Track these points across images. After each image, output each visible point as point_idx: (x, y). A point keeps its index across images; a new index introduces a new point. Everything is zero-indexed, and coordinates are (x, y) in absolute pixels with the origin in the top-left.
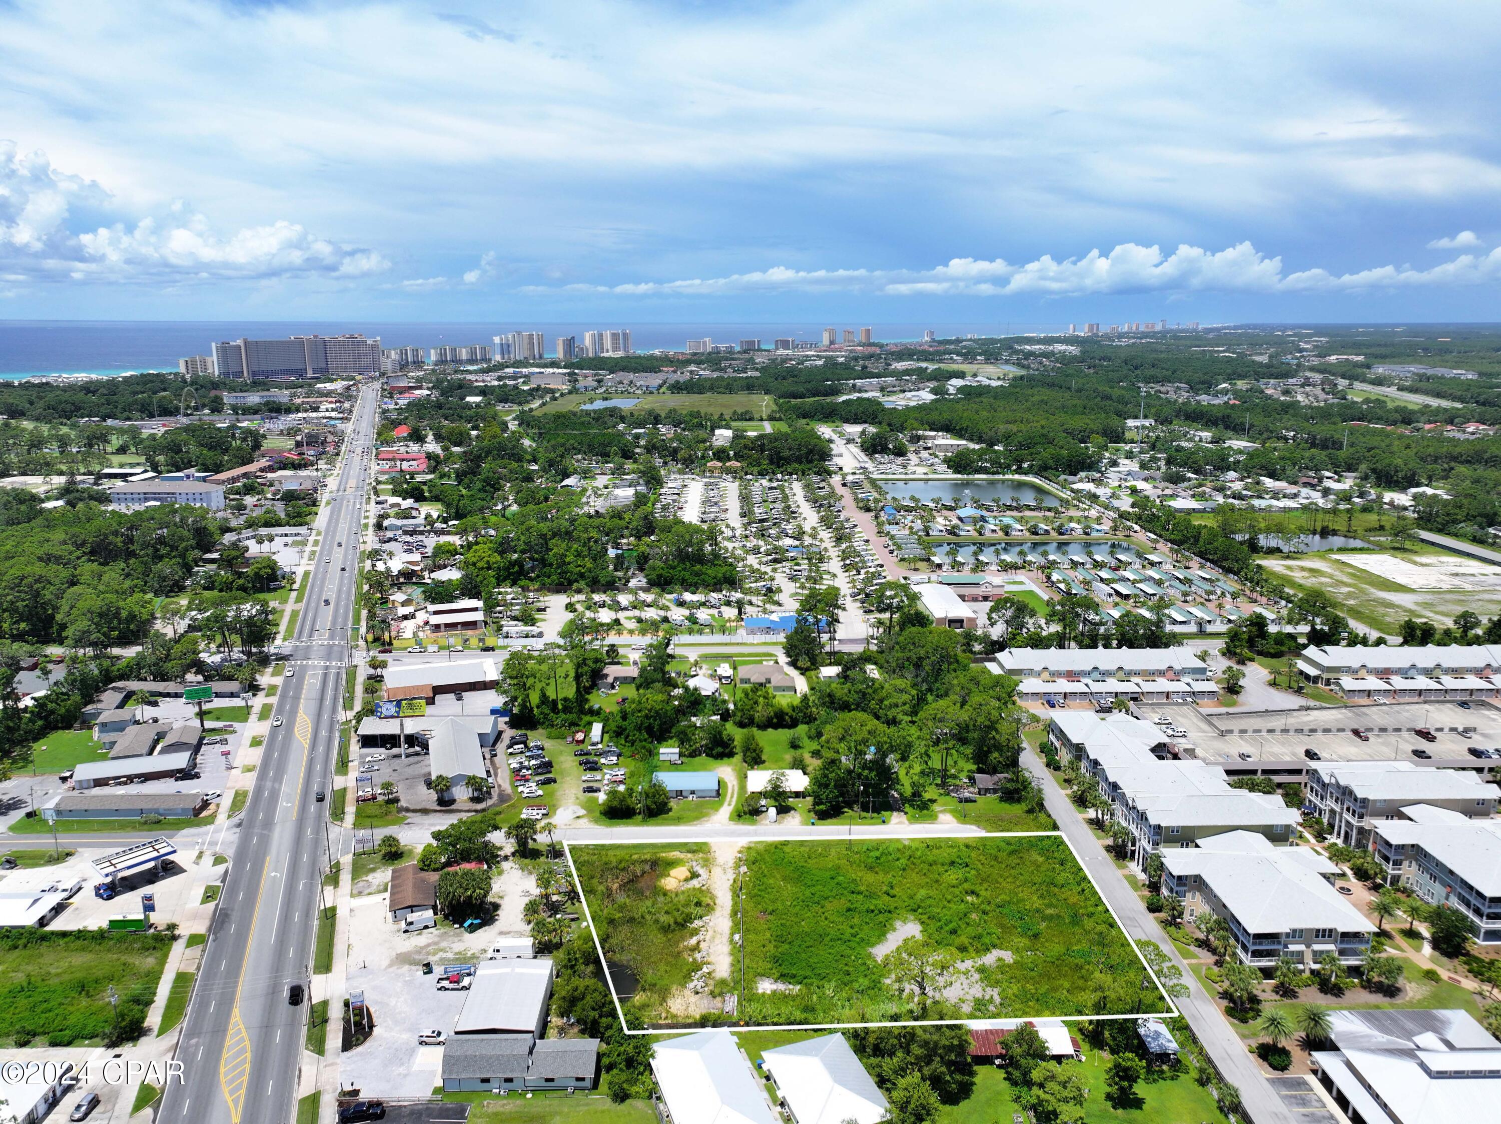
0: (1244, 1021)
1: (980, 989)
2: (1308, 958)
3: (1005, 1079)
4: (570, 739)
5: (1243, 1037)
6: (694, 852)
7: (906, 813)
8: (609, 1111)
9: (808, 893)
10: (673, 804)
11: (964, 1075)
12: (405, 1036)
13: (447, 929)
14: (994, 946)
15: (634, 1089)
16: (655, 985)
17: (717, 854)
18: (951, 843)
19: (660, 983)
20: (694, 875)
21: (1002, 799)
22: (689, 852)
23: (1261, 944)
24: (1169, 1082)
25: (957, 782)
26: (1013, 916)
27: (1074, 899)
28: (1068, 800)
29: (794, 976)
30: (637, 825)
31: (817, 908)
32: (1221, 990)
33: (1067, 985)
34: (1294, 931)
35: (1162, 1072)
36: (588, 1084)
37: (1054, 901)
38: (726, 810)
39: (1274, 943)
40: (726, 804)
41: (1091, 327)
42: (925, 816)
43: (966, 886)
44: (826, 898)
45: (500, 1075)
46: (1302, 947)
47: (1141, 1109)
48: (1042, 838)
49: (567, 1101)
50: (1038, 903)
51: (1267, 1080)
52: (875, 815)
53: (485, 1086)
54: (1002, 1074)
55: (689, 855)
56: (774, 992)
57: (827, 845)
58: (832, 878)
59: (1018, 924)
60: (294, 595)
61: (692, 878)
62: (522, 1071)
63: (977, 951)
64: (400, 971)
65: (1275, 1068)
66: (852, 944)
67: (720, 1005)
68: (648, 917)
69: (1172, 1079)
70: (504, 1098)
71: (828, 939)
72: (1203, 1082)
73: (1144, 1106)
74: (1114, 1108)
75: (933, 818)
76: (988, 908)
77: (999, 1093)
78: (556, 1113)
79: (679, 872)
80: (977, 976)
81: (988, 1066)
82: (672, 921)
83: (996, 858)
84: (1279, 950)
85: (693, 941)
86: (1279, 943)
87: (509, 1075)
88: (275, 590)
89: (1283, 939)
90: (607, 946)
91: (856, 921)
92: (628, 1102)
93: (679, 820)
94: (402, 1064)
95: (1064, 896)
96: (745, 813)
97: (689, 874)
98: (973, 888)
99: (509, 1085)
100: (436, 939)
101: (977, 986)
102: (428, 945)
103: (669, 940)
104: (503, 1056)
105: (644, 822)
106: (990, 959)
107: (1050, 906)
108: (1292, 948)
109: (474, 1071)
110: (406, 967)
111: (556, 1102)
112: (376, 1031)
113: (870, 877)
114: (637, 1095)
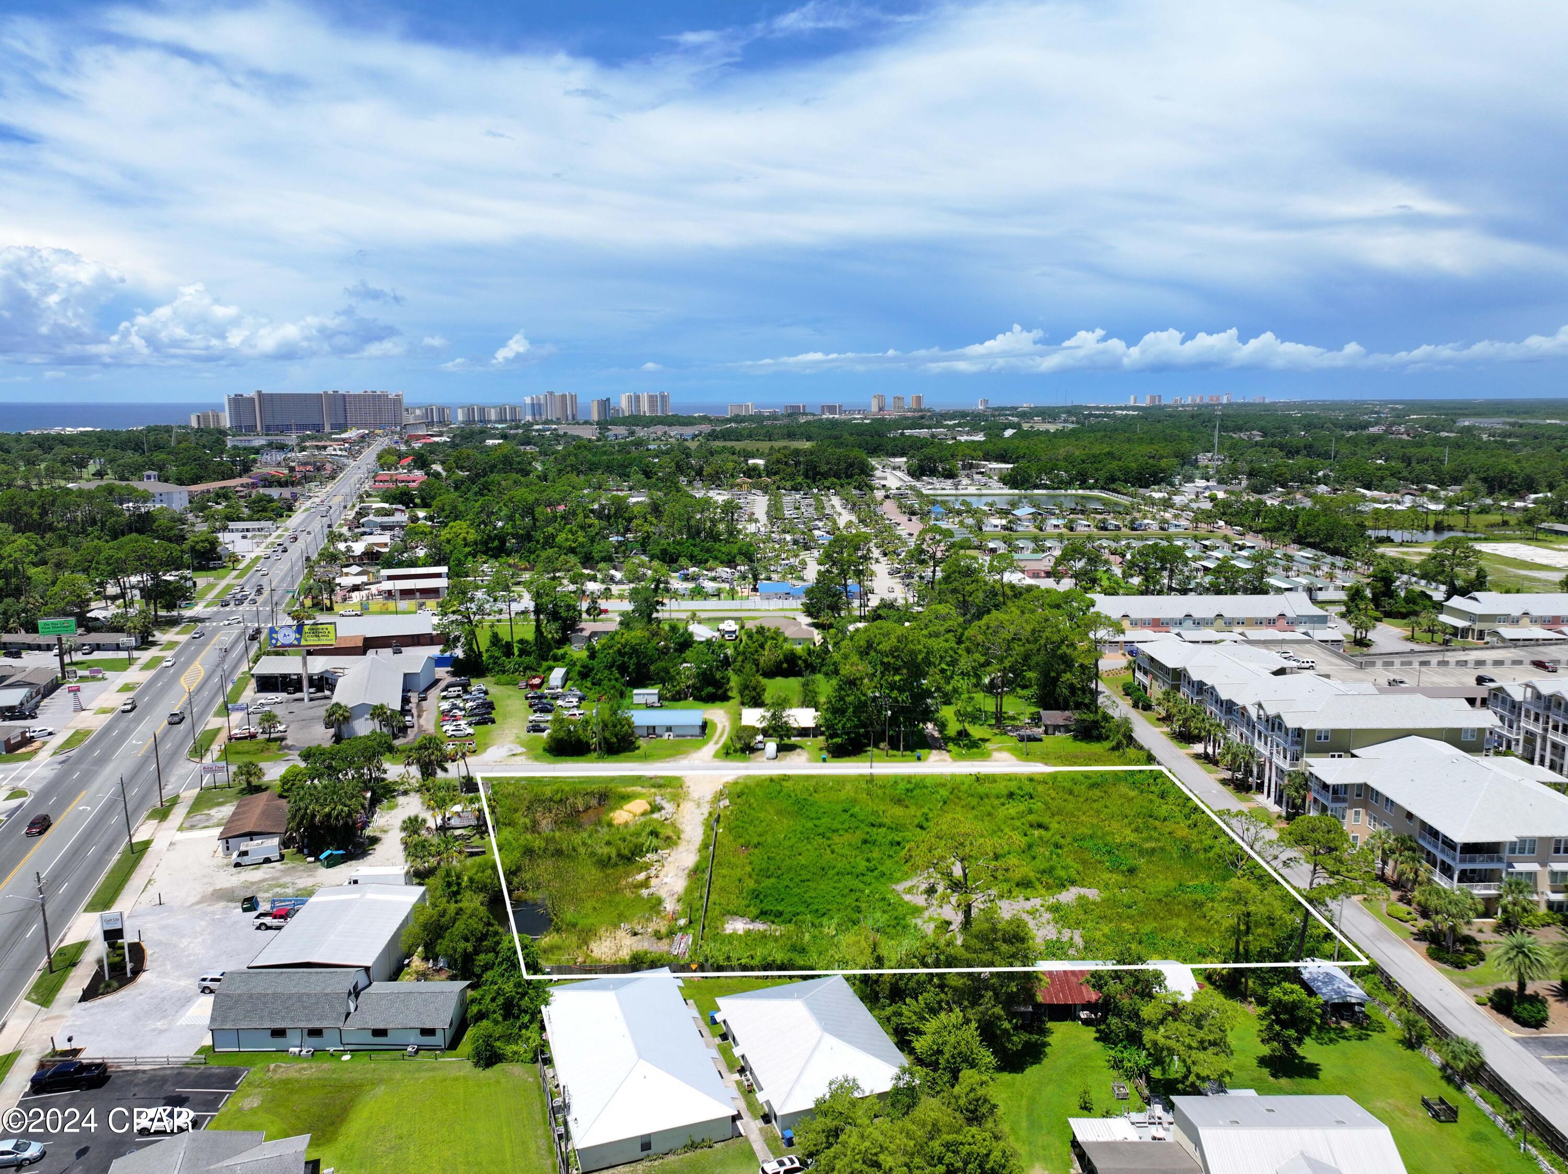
0: (1460, 966)
1: (1054, 931)
2: (1544, 883)
3: (1097, 1039)
4: (523, 684)
5: (1463, 985)
6: (660, 786)
7: (949, 751)
8: (465, 1078)
9: (810, 825)
10: (641, 742)
11: (1031, 1033)
12: (183, 983)
13: (296, 864)
14: (1073, 883)
15: (510, 1049)
16: (575, 926)
17: (691, 789)
18: (1009, 778)
19: (582, 923)
20: (656, 808)
21: (1075, 738)
22: (653, 786)
23: (1472, 861)
24: (1354, 1042)
25: (1018, 723)
26: (1098, 850)
27: (1182, 830)
28: (1164, 738)
29: (780, 914)
30: (591, 761)
31: (819, 840)
32: (1415, 930)
33: (1182, 924)
34: (1523, 841)
35: (1342, 1030)
36: (438, 1040)
37: (1155, 835)
38: (710, 749)
39: (1492, 860)
40: (712, 743)
41: (1153, 399)
42: (975, 754)
43: (1031, 818)
44: (834, 831)
45: (302, 1025)
46: (1534, 867)
47: (1317, 1077)
48: (1132, 773)
49: (405, 1065)
50: (1132, 837)
51: (1516, 1039)
52: (909, 753)
53: (279, 1042)
54: (1090, 1033)
55: (653, 790)
56: (748, 933)
57: (841, 781)
58: (845, 811)
59: (1106, 858)
60: (235, 573)
61: (652, 812)
62: (337, 1019)
63: (1048, 887)
64: (210, 909)
65: (1524, 1023)
66: (867, 879)
67: (666, 948)
68: (582, 850)
69: (1360, 1039)
70: (306, 1059)
71: (834, 872)
72: (1412, 1043)
73: (1321, 1075)
74: (1273, 1075)
75: (985, 756)
76: (1062, 841)
77: (1087, 1057)
78: (381, 1081)
79: (638, 806)
80: (1048, 916)
81: (1069, 1023)
82: (614, 854)
83: (1071, 792)
84: (1500, 871)
85: (641, 877)
86: (1500, 860)
87: (316, 1025)
88: (215, 569)
89: (1506, 854)
90: (516, 880)
91: (876, 854)
92: (498, 1067)
93: (646, 757)
94: (164, 1017)
95: (1168, 830)
96: (735, 751)
97: (648, 807)
98: (1040, 819)
99: (315, 1041)
100: (278, 874)
101: (1050, 927)
102: (264, 880)
103: (607, 876)
104: (308, 995)
105: (600, 758)
106: (1068, 896)
107: (1150, 838)
108: (1520, 867)
109: (261, 1018)
110: (222, 904)
111: (385, 1066)
112: (143, 977)
113: (898, 811)
114: (516, 1058)
